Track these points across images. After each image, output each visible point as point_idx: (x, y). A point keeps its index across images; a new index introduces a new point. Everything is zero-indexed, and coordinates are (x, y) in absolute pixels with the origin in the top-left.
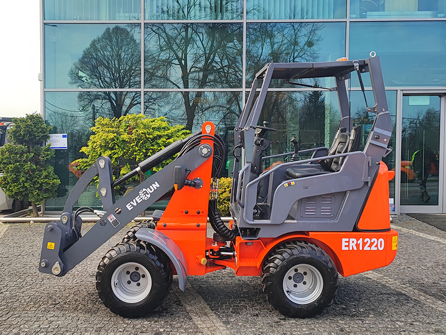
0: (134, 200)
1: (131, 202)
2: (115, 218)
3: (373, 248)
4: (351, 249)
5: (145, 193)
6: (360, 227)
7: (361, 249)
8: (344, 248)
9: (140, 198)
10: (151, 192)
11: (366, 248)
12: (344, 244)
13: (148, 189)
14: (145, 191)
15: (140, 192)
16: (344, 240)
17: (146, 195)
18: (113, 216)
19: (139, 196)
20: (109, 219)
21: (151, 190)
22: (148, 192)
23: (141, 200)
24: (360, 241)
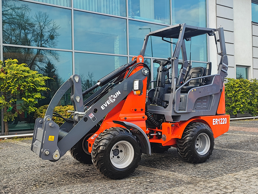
0: (106, 103)
1: (104, 104)
2: (94, 116)
3: (223, 123)
4: (216, 124)
5: (112, 98)
6: (218, 113)
7: (219, 124)
8: (214, 124)
9: (109, 102)
10: (116, 97)
11: (221, 123)
12: (214, 122)
13: (114, 95)
14: (112, 97)
15: (109, 98)
16: (214, 119)
17: (113, 99)
18: (92, 114)
19: (108, 100)
20: (90, 117)
21: (116, 96)
22: (114, 97)
23: (110, 103)
24: (219, 120)
